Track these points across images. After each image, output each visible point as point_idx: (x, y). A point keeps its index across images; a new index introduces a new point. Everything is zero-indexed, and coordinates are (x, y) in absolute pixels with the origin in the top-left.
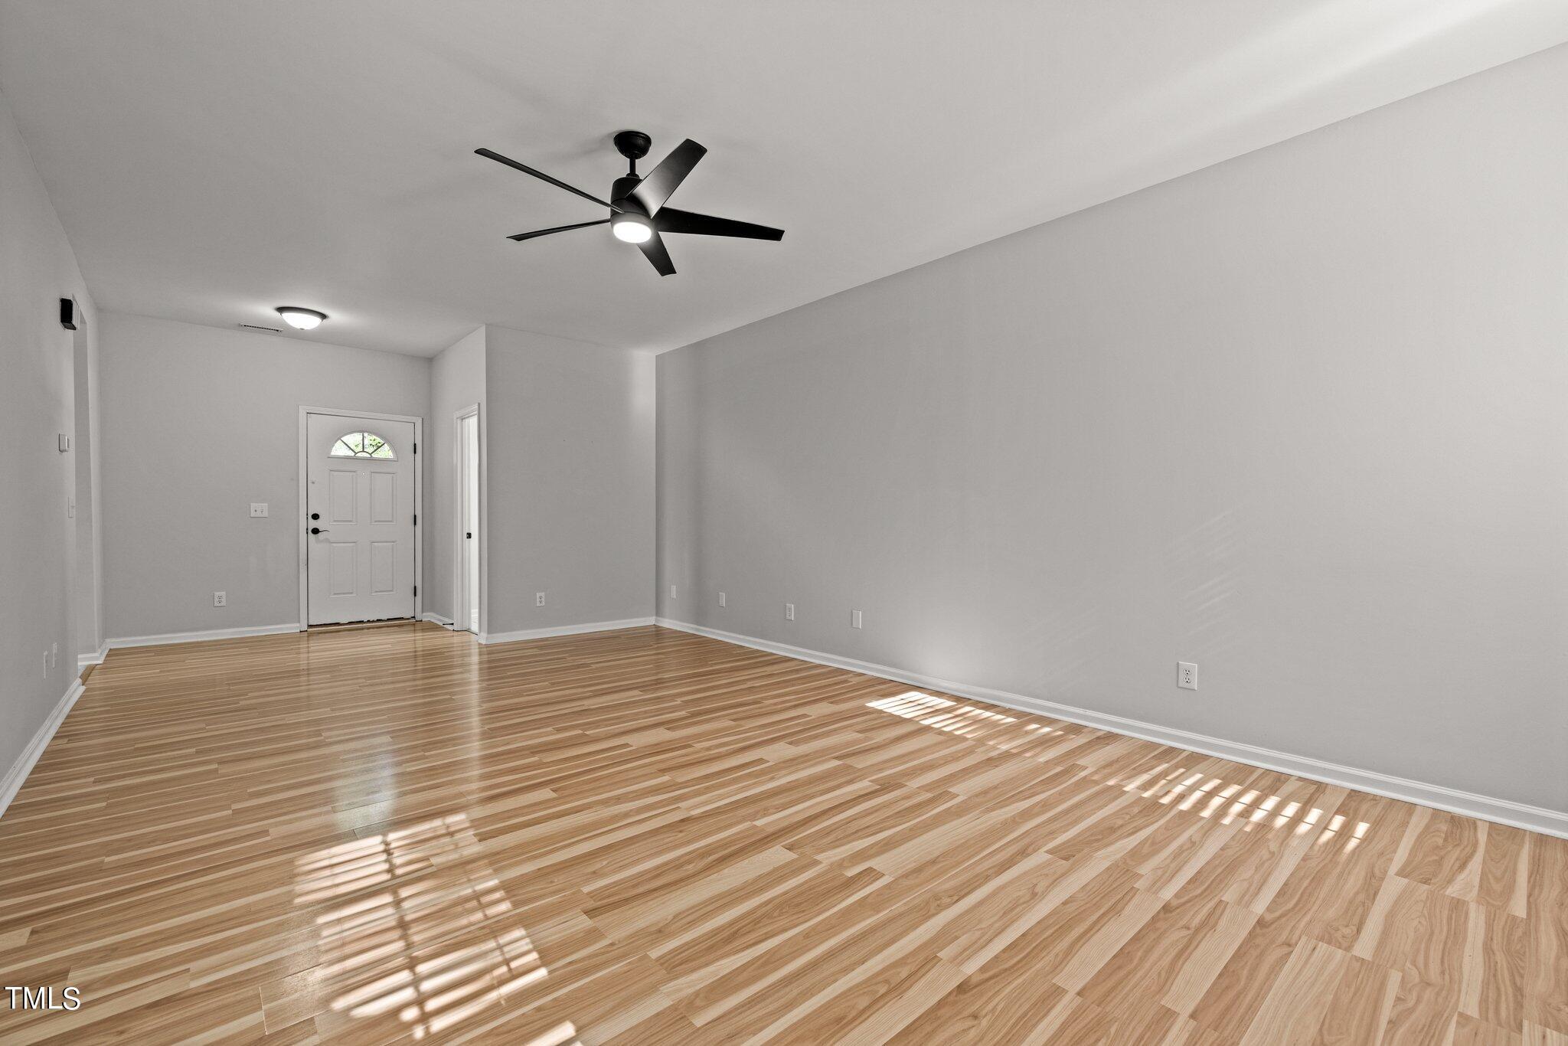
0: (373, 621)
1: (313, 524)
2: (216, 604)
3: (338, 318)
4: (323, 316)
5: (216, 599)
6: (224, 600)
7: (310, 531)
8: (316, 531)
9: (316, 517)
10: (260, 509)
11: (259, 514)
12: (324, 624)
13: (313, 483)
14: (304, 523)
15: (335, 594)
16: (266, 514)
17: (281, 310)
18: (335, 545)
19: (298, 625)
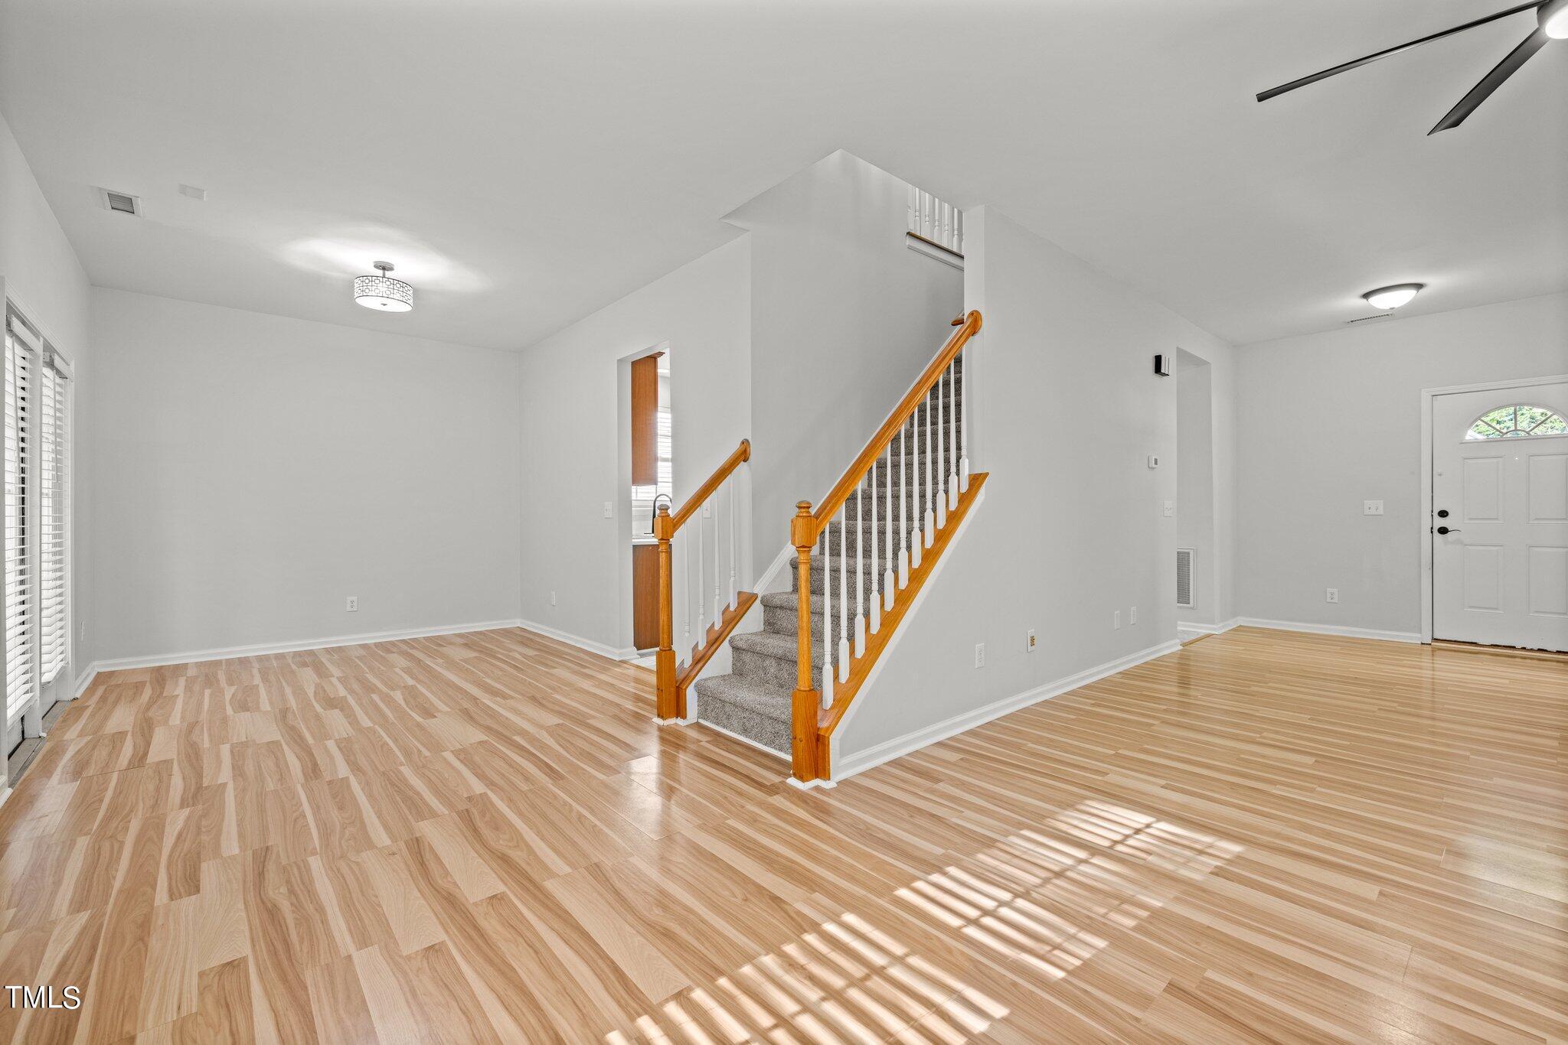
0: (1532, 650)
1: (1440, 522)
2: (1329, 600)
3: (1436, 282)
4: (1419, 286)
5: (1329, 595)
6: (1336, 596)
7: (1435, 531)
8: (1443, 531)
9: (1443, 514)
10: (1375, 506)
11: (1373, 511)
12: (1455, 641)
13: (1440, 475)
14: (1427, 521)
15: (1470, 607)
16: (1381, 511)
17: (1366, 296)
18: (1470, 547)
19: (1419, 635)
